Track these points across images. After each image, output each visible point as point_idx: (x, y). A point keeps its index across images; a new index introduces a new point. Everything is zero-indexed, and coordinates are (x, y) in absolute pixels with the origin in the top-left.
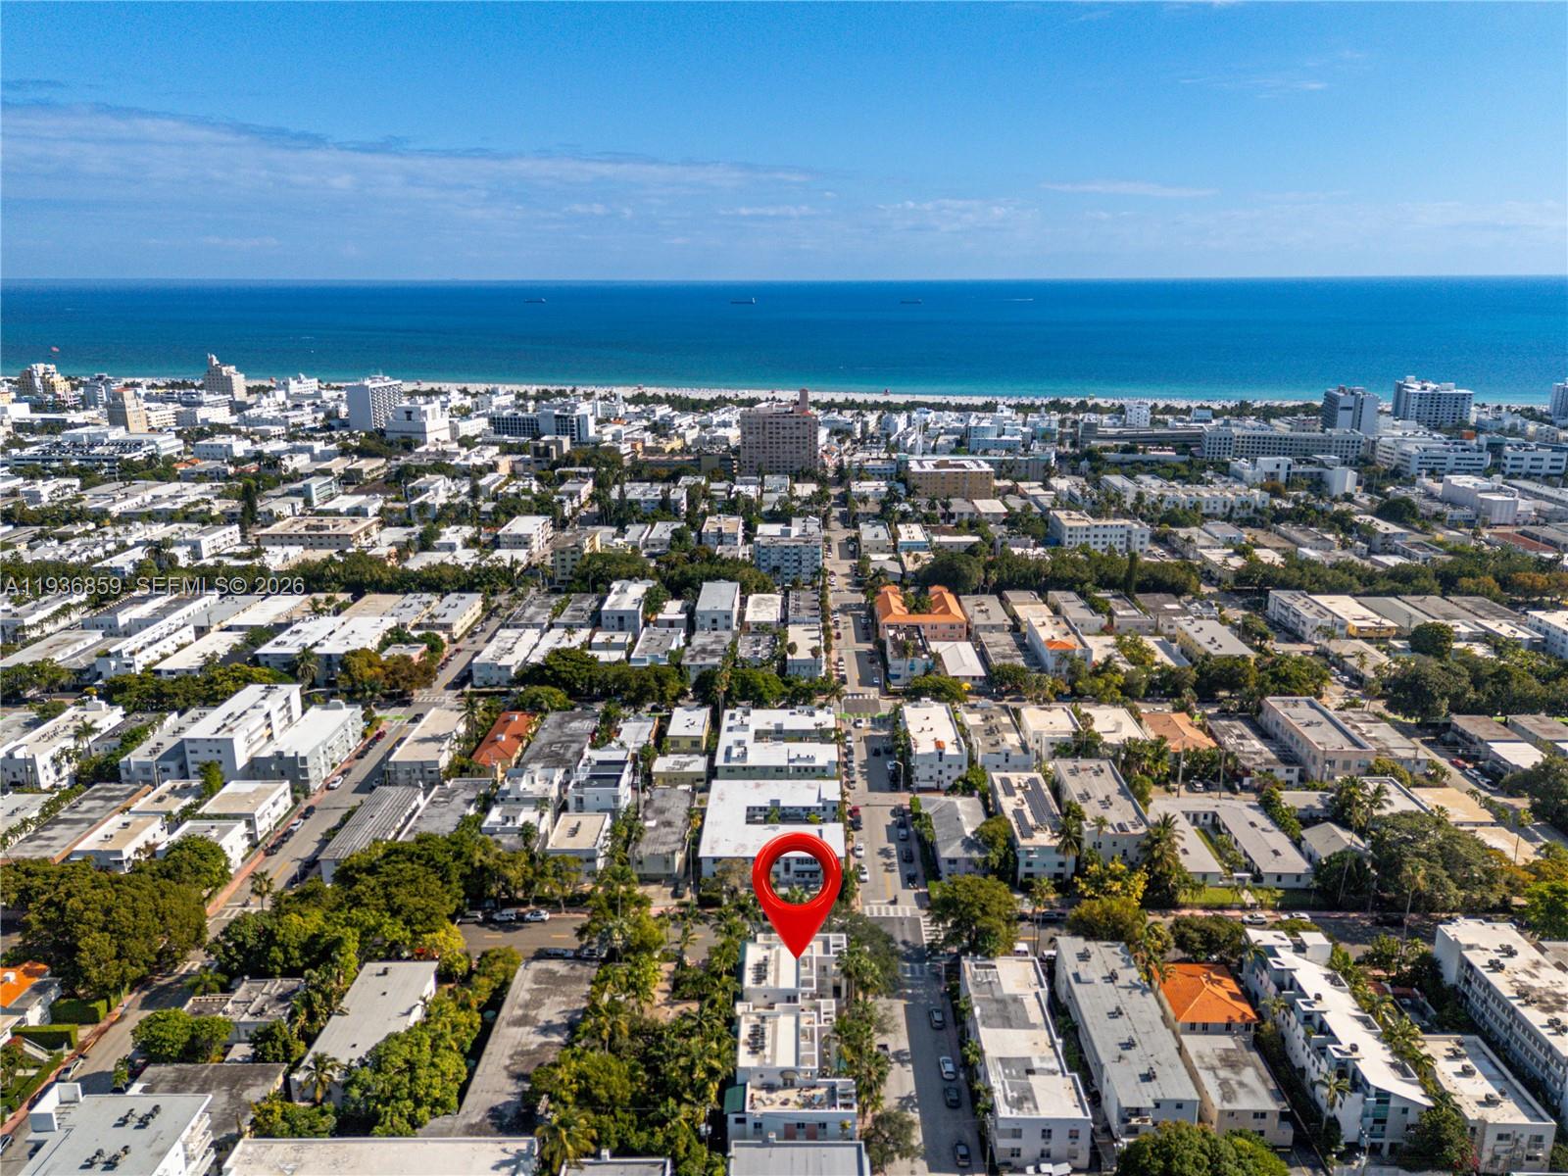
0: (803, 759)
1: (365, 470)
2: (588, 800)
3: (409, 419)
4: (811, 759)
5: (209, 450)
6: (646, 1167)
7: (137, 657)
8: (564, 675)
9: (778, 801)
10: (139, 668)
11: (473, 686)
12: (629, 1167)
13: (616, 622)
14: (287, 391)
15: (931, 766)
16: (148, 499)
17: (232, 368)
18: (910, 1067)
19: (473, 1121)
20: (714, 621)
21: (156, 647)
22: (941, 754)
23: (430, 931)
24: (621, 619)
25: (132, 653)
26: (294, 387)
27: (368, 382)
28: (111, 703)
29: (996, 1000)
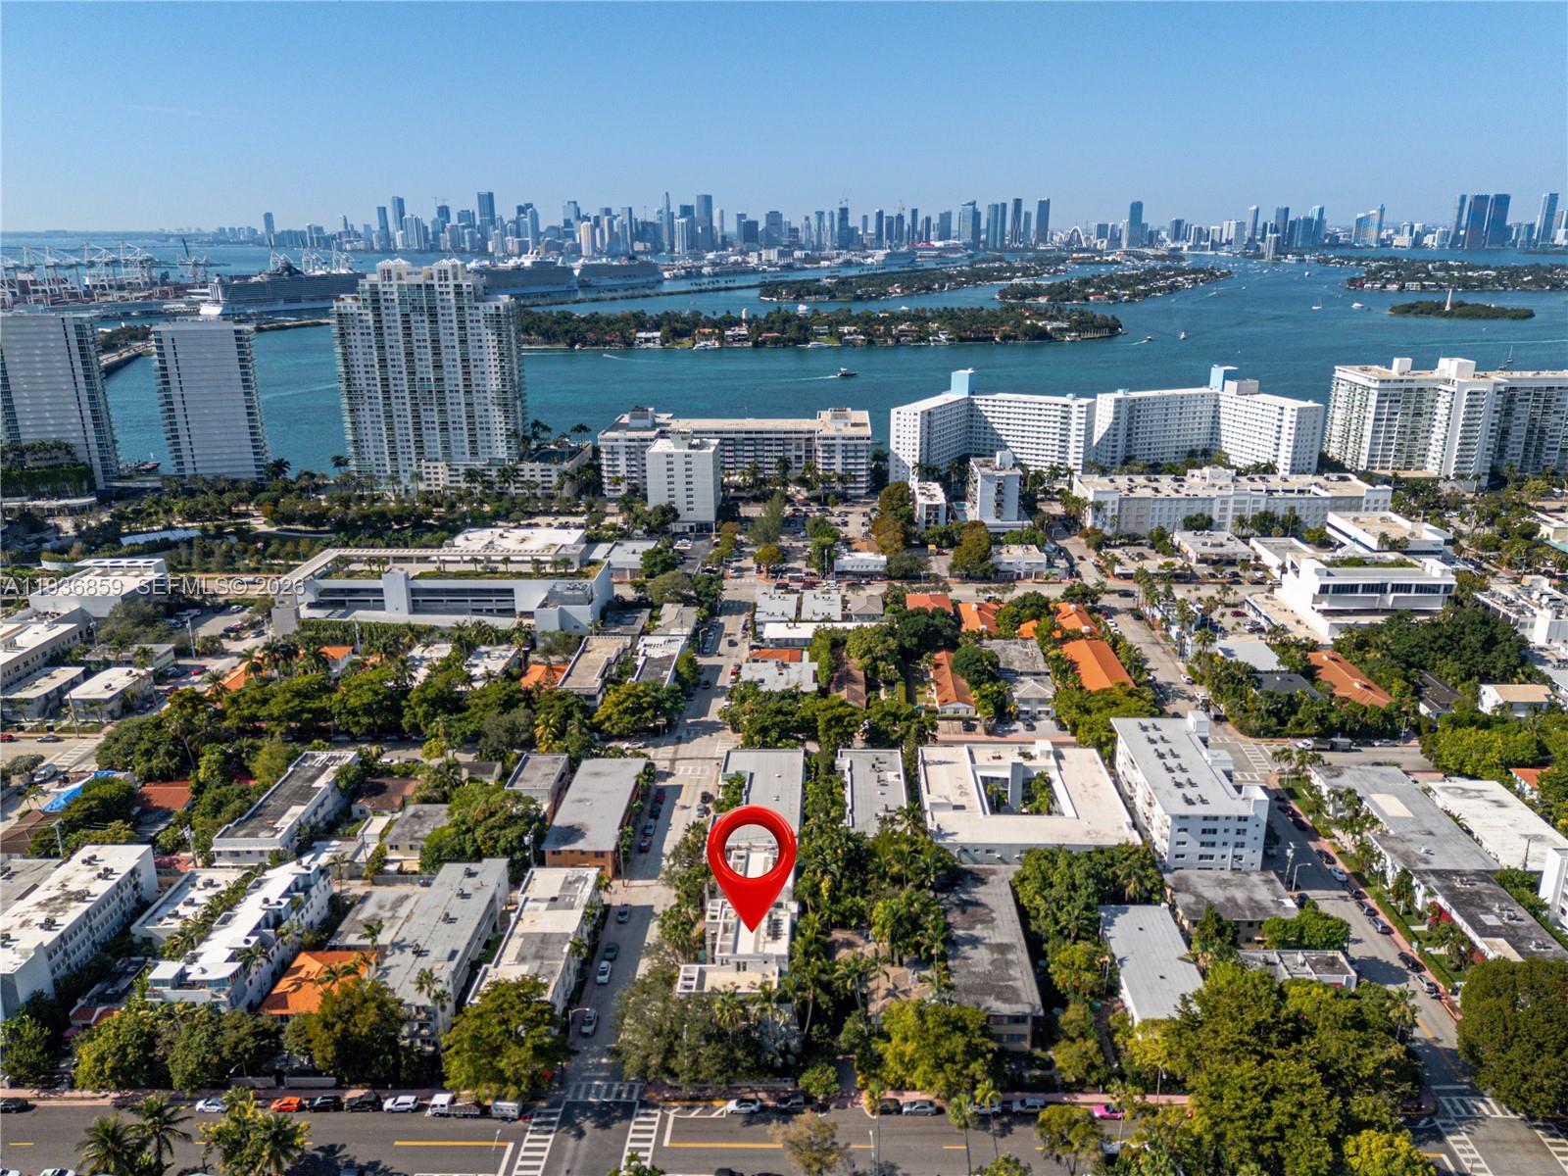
29: (542, 958)
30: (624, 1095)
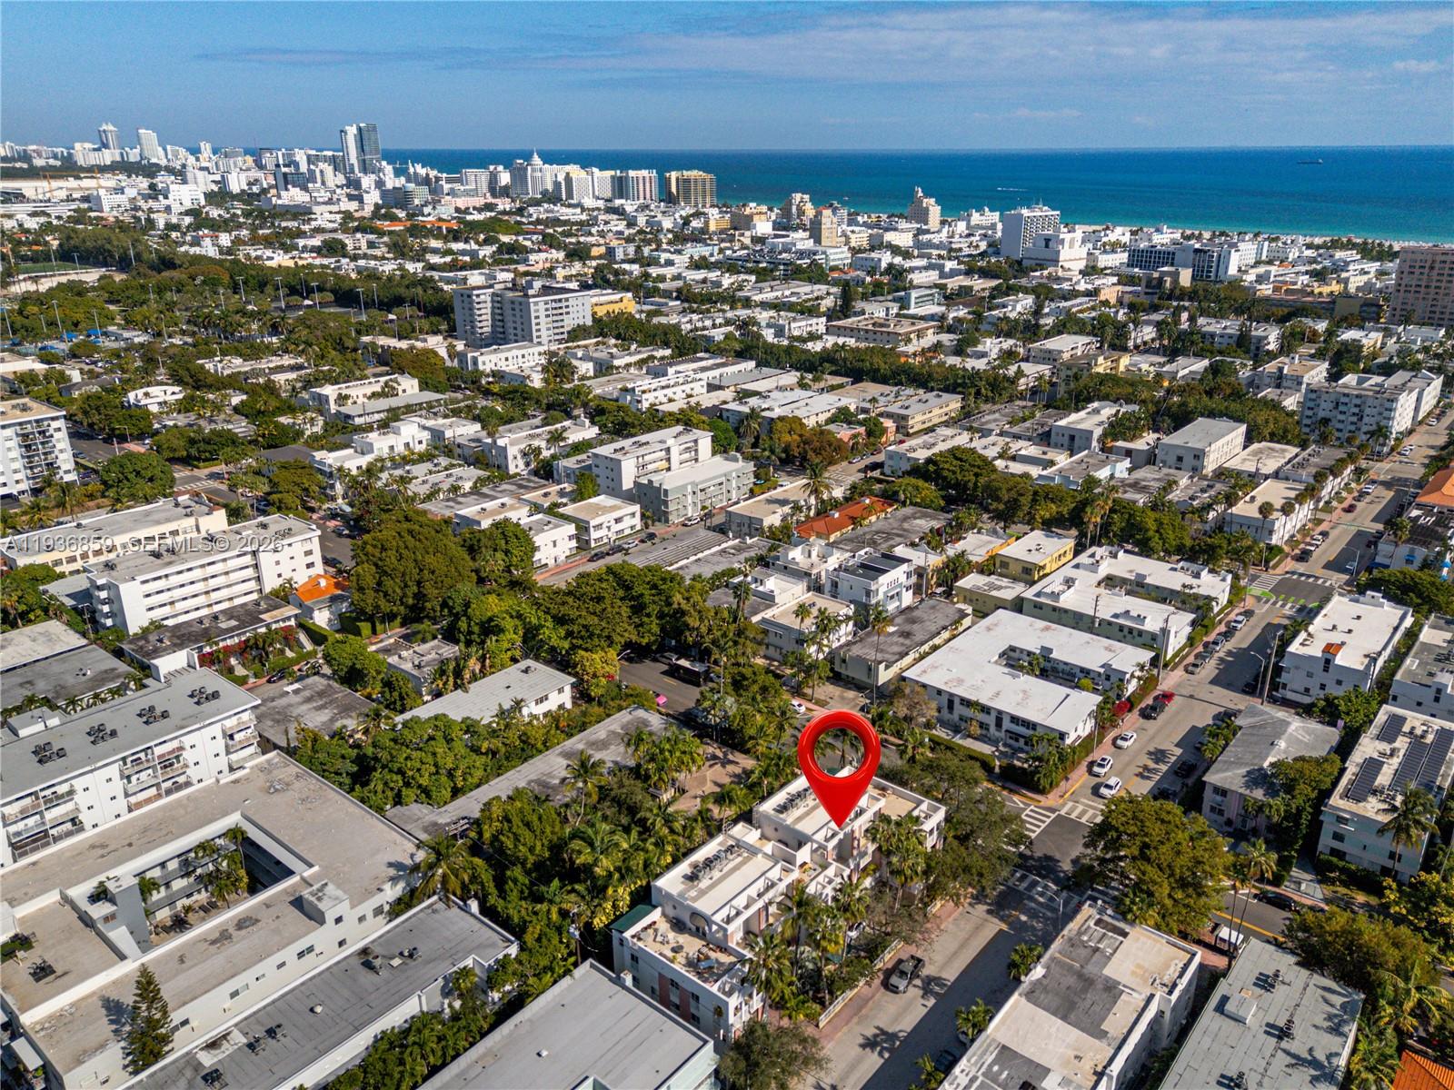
0: (1132, 618)
1: (976, 288)
2: (843, 587)
3: (1047, 246)
4: (1140, 619)
5: (864, 263)
6: (496, 937)
7: (645, 396)
8: (945, 473)
9: (1051, 651)
10: (645, 405)
11: (882, 474)
12: (485, 929)
13: (1066, 440)
14: (969, 222)
15: (1310, 675)
16: (787, 293)
17: (932, 201)
18: (931, 1002)
19: (440, 821)
20: (1180, 459)
21: (666, 391)
22: (1328, 662)
23: (586, 650)
24: (1072, 438)
25: (644, 392)
26: (976, 218)
27: (1025, 212)
28: (593, 423)
29: (1080, 976)
30: (1018, 875)
